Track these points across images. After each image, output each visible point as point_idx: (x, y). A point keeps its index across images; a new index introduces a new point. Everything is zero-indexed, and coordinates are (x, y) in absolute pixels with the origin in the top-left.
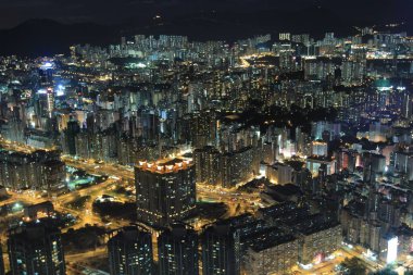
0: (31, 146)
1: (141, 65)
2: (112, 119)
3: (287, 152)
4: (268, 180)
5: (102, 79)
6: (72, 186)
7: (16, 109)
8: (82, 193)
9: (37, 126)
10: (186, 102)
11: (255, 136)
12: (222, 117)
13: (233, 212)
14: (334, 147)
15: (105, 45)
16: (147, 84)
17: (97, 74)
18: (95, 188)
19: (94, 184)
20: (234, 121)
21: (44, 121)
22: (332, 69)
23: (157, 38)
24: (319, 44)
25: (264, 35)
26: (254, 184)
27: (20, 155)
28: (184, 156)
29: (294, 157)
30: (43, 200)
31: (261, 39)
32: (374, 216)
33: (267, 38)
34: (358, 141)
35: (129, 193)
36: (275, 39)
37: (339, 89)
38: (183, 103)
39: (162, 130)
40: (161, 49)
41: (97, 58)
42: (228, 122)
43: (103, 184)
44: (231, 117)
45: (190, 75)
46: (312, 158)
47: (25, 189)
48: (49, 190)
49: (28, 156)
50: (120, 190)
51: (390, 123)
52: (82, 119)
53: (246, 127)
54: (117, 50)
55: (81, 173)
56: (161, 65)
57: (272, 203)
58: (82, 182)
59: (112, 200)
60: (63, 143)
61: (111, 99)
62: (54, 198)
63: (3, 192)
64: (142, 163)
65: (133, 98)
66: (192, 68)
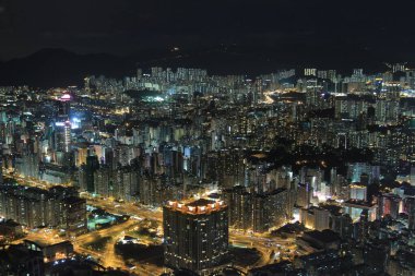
0: (47, 181)
1: (158, 99)
2: (132, 155)
3: (322, 195)
4: (303, 225)
5: (117, 112)
6: (91, 225)
7: (30, 142)
8: (103, 233)
9: (52, 161)
10: (210, 138)
11: (287, 177)
12: (249, 154)
13: (267, 259)
15: (120, 77)
16: (166, 118)
17: (113, 107)
18: (116, 229)
19: (115, 224)
20: (262, 159)
21: (60, 155)
22: (365, 107)
23: (174, 71)
24: (346, 80)
27: (36, 190)
28: (210, 197)
29: (329, 200)
30: (61, 240)
31: (286, 75)
33: (292, 73)
35: (153, 235)
36: (300, 74)
38: (207, 139)
39: (186, 168)
40: (180, 82)
41: (112, 90)
42: (255, 161)
43: (126, 225)
44: (259, 156)
45: (211, 110)
47: (42, 227)
48: (68, 229)
49: (45, 192)
50: (143, 232)
52: (101, 154)
53: (277, 167)
54: (131, 82)
55: (101, 212)
56: (180, 99)
57: (310, 250)
58: (102, 221)
59: (135, 242)
60: (81, 180)
61: (129, 134)
62: (73, 237)
63: (17, 230)
64: (171, 203)
65: (152, 133)
66: (213, 102)
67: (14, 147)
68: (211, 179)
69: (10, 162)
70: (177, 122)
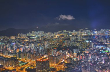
0: (10, 56)
1: (34, 38)
2: (29, 49)
3: (68, 56)
4: (65, 62)
5: (25, 41)
6: (20, 65)
7: (6, 48)
8: (23, 67)
9: (11, 52)
10: (45, 45)
11: (61, 52)
12: (53, 48)
13: (58, 70)
14: (78, 54)
15: (26, 33)
16: (36, 42)
17: (24, 40)
18: (26, 65)
19: (25, 64)
20: (56, 49)
21: (13, 50)
22: (75, 38)
23: (37, 32)
24: (72, 32)
25: (60, 31)
26: (62, 63)
27: (8, 58)
28: (45, 57)
29: (70, 57)
30: (13, 69)
31: (60, 32)
32: (89, 69)
33: (61, 31)
34: (83, 53)
35: (34, 66)
36: (63, 32)
37: (78, 42)
38: (44, 45)
39: (40, 52)
40: (38, 34)
41: (24, 36)
42: (54, 49)
43: (28, 64)
44: (55, 48)
45: (45, 40)
46: (74, 57)
47: (9, 66)
48: (15, 66)
49: (10, 58)
50: (31, 66)
51: (89, 49)
52: (22, 50)
53: (59, 50)
54: (28, 35)
55: (22, 62)
56: (38, 38)
57: (66, 67)
58: (22, 64)
59: (30, 68)
60: (18, 55)
61: (28, 45)
62: (16, 68)
63: (4, 67)
64: (37, 59)
65: (33, 45)
66: (45, 38)
67: (3, 49)
68: (46, 54)
69: (2, 52)
70: (38, 42)
